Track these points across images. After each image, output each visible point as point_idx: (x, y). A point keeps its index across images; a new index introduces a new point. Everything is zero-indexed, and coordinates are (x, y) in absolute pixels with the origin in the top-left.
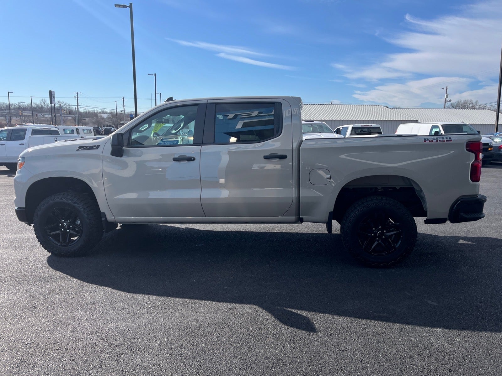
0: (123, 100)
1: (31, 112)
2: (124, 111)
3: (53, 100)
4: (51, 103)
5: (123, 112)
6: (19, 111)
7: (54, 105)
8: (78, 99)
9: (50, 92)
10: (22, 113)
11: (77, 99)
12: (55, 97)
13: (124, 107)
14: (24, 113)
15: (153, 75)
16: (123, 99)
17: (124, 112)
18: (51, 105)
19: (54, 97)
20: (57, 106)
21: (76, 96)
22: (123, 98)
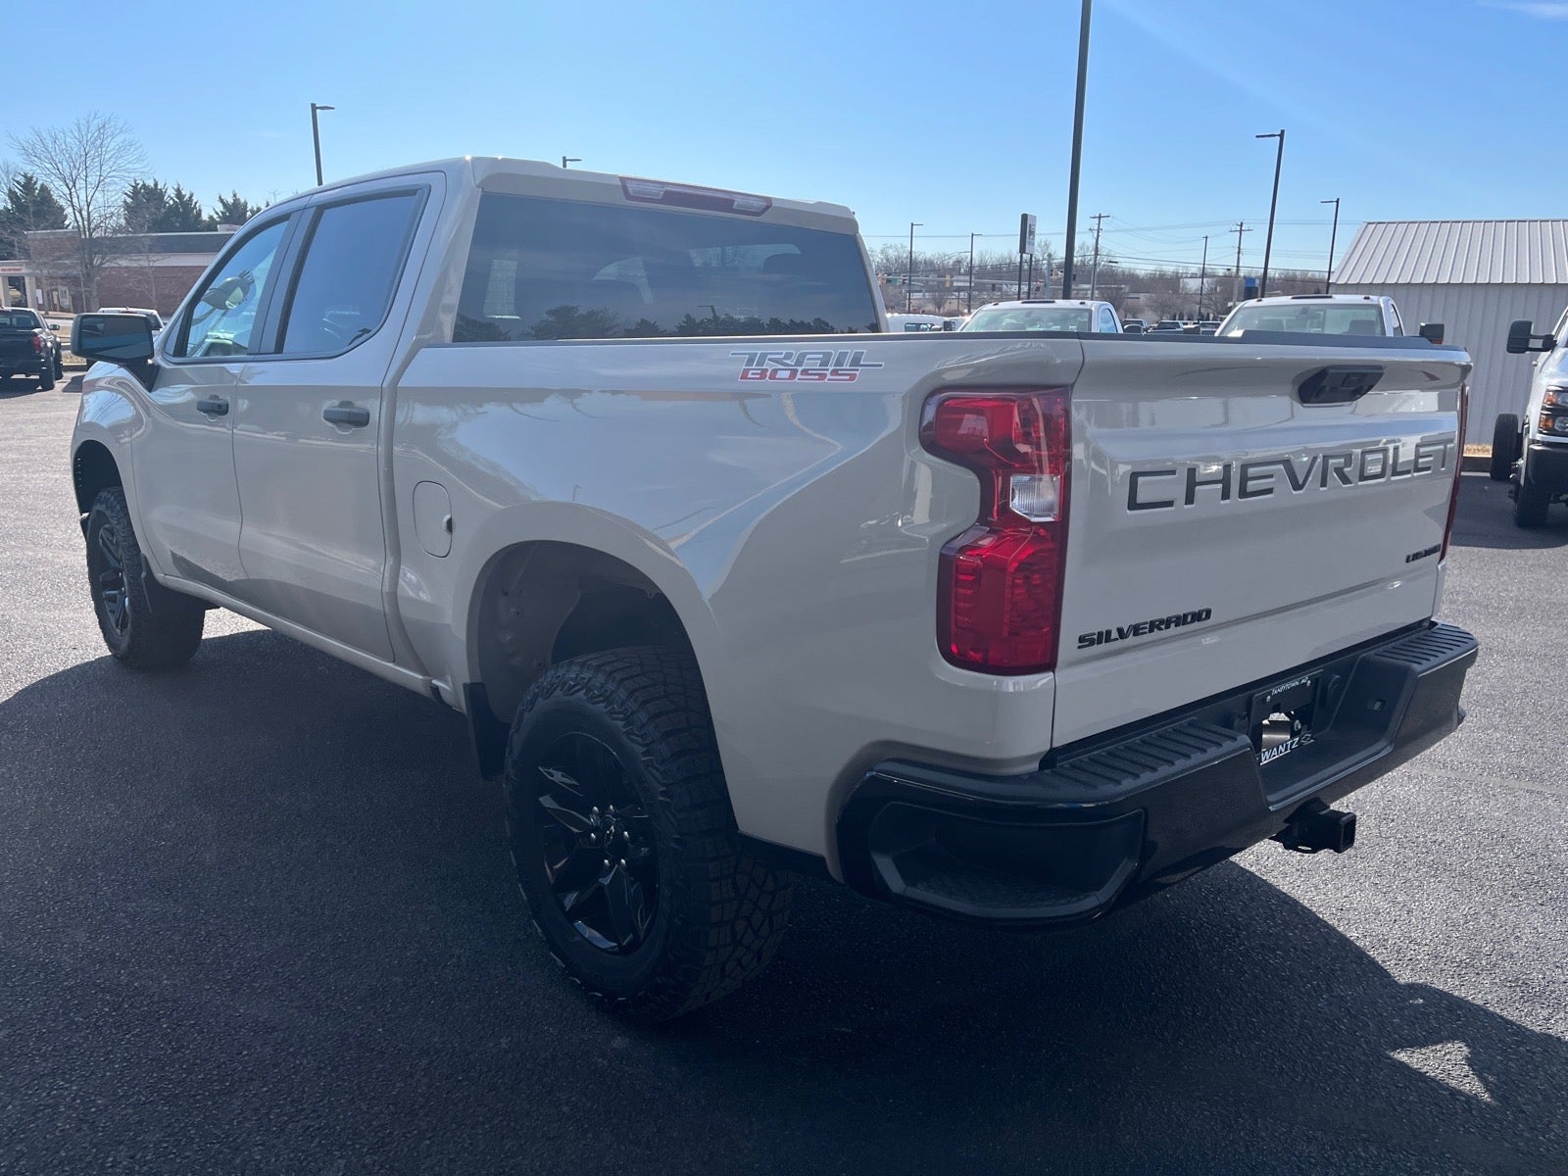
0: (1241, 230)
1: (968, 278)
2: (1238, 266)
3: (1027, 240)
4: (1022, 250)
5: (1234, 270)
6: (945, 277)
7: (1031, 255)
8: (1098, 236)
9: (1025, 217)
10: (952, 282)
11: (1096, 235)
12: (1036, 232)
13: (1239, 253)
14: (956, 281)
15: (1274, 136)
16: (1238, 228)
17: (1238, 270)
18: (1021, 257)
19: (1032, 233)
20: (1038, 255)
21: (1096, 227)
22: (1241, 225)
